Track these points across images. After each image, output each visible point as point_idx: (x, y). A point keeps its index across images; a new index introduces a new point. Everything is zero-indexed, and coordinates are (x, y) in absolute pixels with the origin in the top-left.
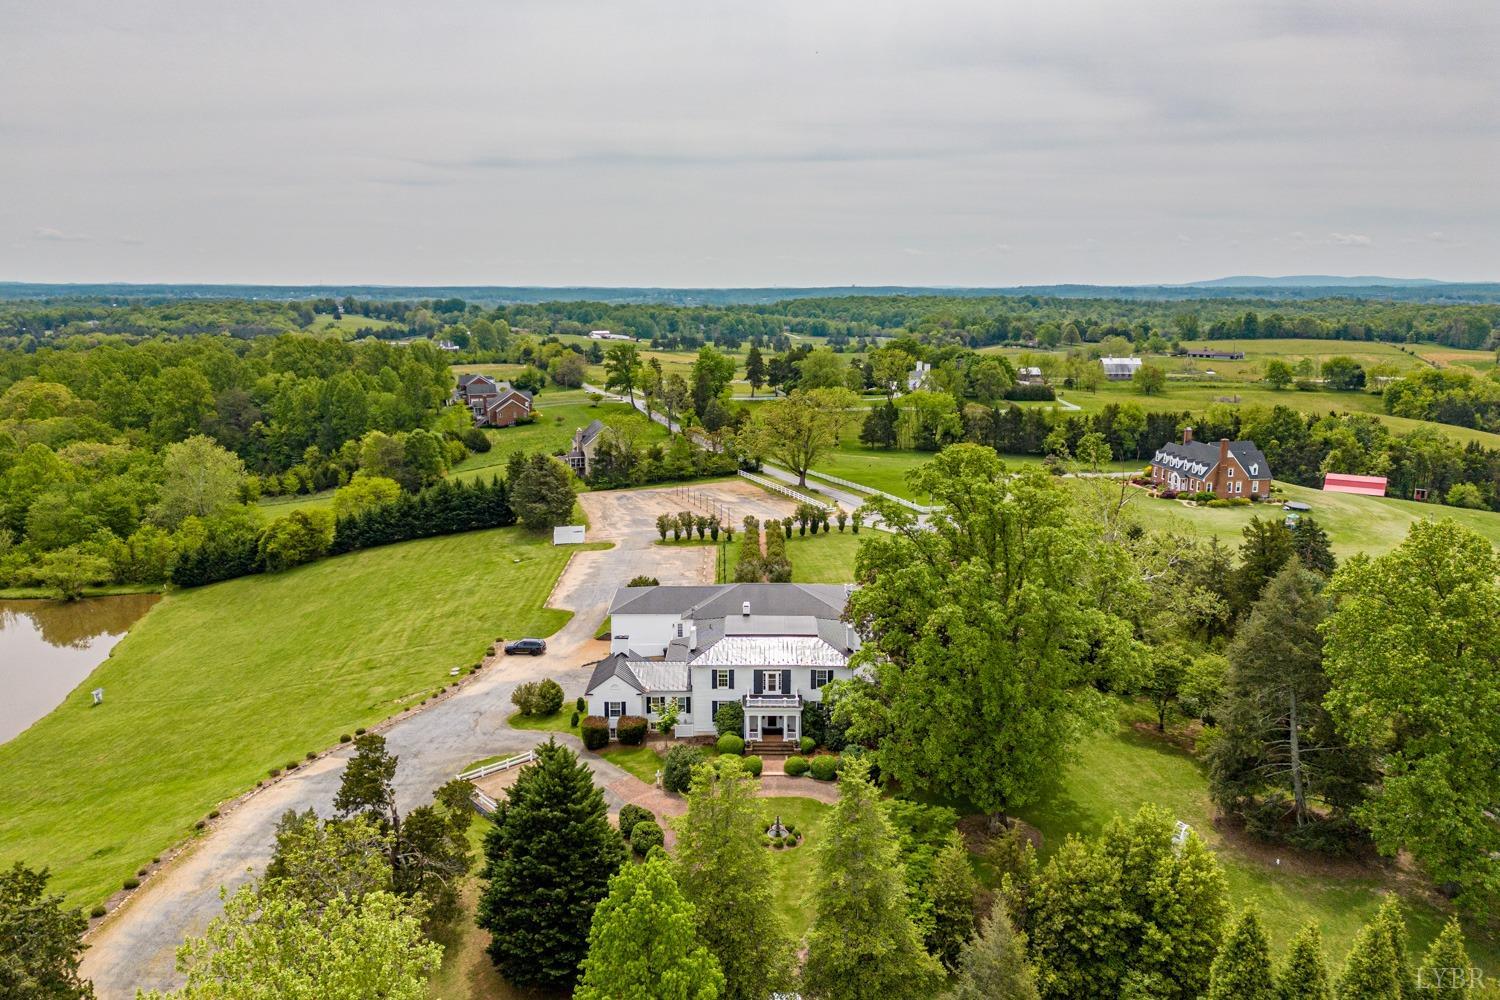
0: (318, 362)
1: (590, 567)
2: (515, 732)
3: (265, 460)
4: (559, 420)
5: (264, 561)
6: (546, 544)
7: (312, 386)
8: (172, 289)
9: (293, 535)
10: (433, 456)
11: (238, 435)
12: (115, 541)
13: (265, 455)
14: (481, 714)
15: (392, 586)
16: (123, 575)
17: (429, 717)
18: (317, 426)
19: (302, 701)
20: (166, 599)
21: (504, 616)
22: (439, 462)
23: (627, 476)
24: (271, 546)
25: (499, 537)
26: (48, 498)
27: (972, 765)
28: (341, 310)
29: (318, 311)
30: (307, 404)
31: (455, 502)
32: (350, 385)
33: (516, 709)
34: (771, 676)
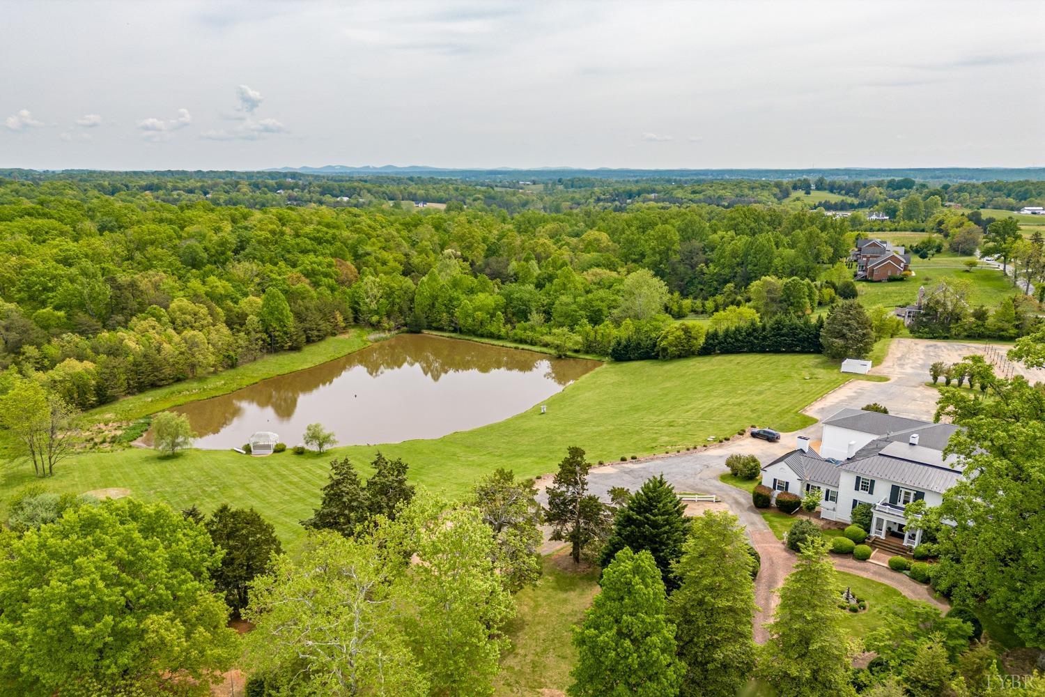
0: (753, 225)
1: (856, 392)
2: (720, 483)
3: (702, 290)
4: (927, 279)
5: (658, 352)
6: (836, 371)
7: (742, 241)
8: (712, 172)
9: (678, 338)
10: (801, 298)
11: (690, 272)
12: (589, 327)
13: (702, 287)
14: (708, 467)
15: (719, 380)
16: (589, 348)
17: (676, 460)
18: (739, 270)
19: (624, 434)
20: (605, 365)
21: (767, 413)
22: (805, 303)
23: (948, 330)
24: (664, 343)
25: (809, 360)
26: (564, 298)
27: (1017, 600)
28: (813, 187)
29: (795, 188)
30: (734, 254)
31: (785, 331)
32: (765, 242)
33: (728, 470)
34: (906, 493)
